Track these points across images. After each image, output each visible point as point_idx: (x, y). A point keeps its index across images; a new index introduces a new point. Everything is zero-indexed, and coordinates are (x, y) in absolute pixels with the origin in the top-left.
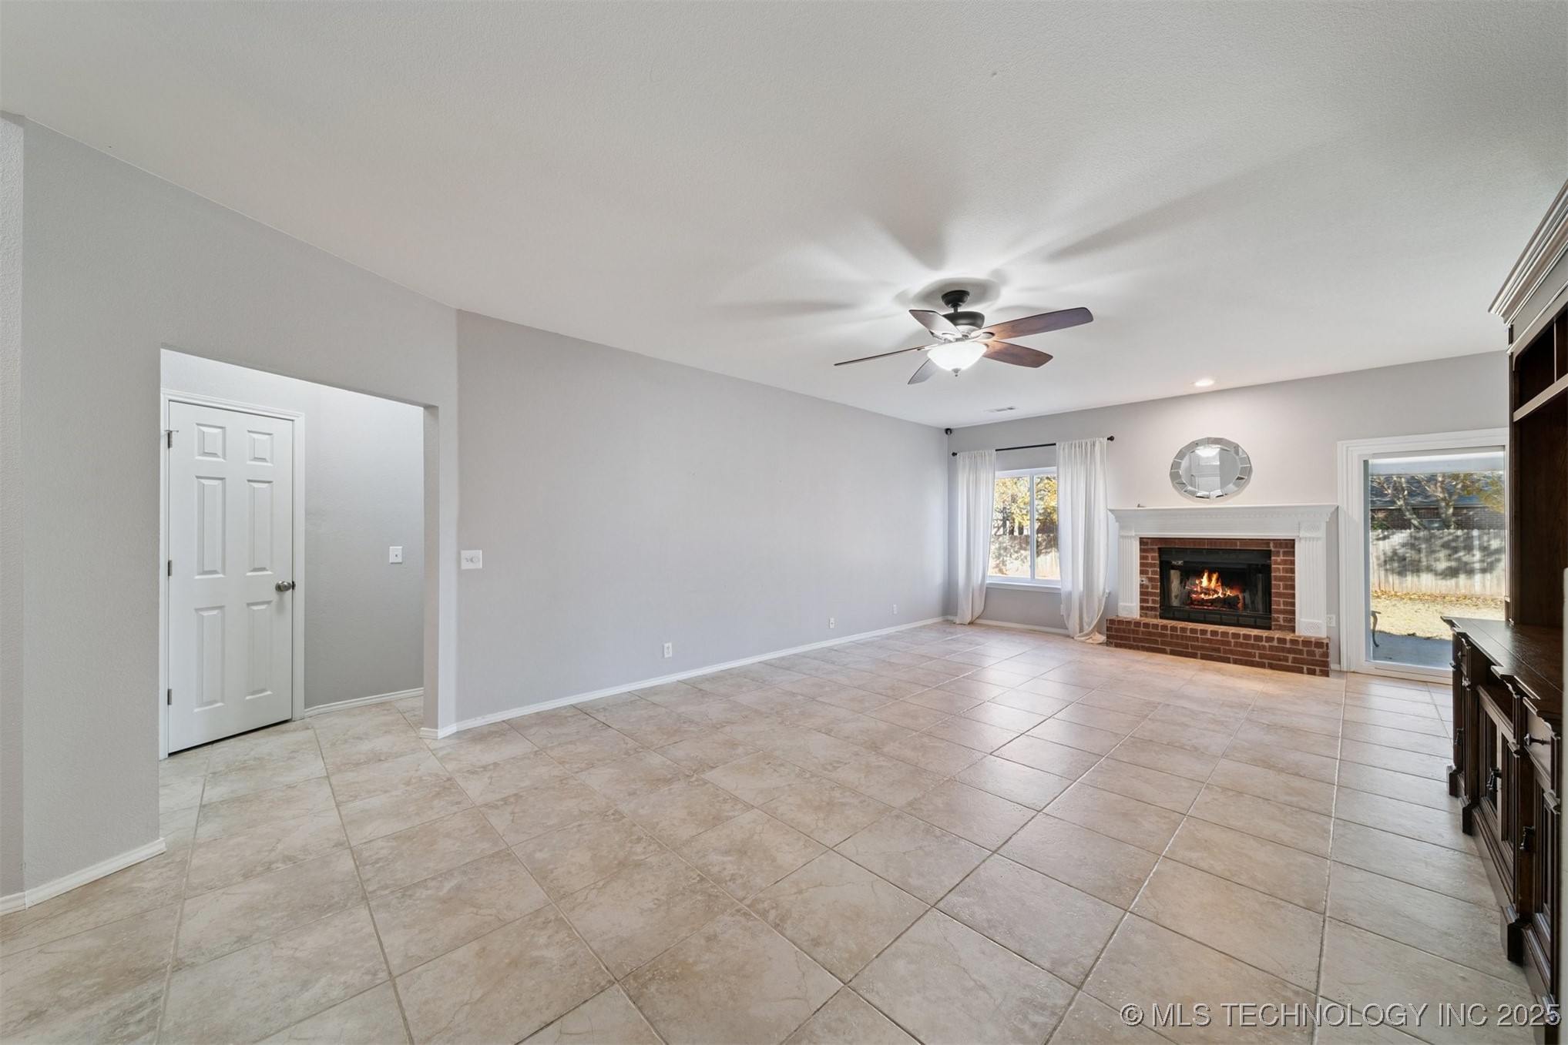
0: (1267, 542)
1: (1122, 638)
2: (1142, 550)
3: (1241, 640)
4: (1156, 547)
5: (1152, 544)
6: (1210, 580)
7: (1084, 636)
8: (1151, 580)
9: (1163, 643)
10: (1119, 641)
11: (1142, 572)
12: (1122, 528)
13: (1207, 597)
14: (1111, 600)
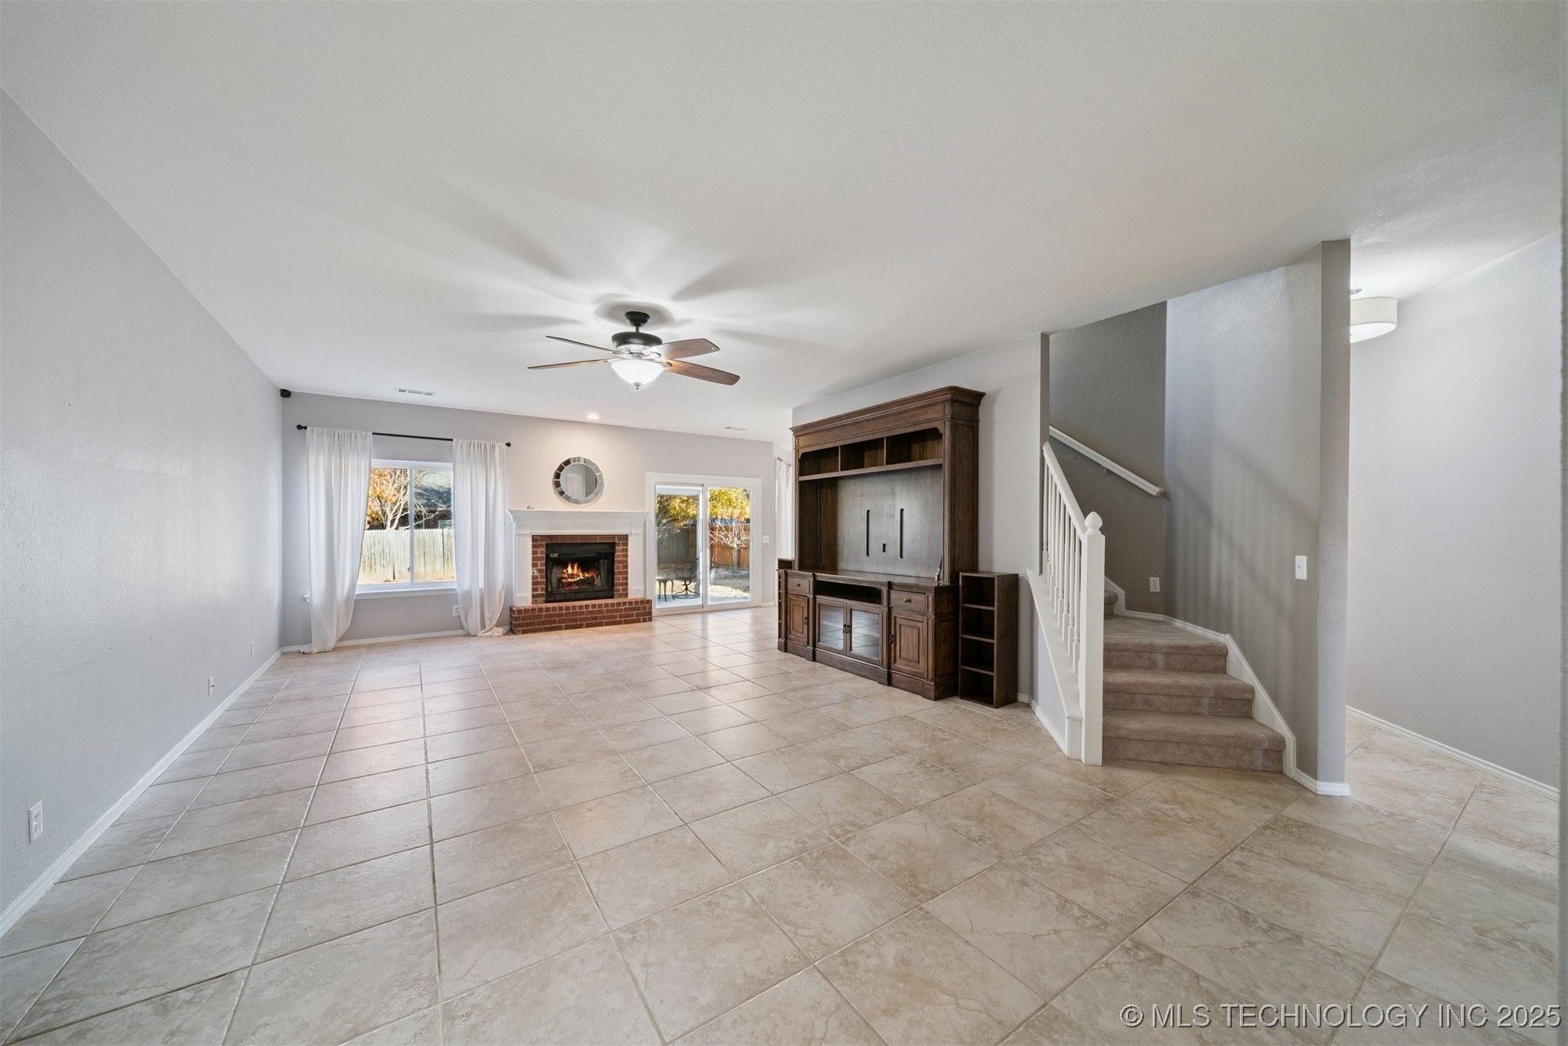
0: (613, 536)
1: (528, 625)
2: (534, 546)
3: (610, 608)
4: (544, 543)
5: (541, 540)
6: (573, 568)
7: (487, 632)
8: (540, 571)
9: (560, 622)
10: (525, 628)
11: (534, 565)
12: (519, 527)
13: (572, 580)
14: (509, 593)
